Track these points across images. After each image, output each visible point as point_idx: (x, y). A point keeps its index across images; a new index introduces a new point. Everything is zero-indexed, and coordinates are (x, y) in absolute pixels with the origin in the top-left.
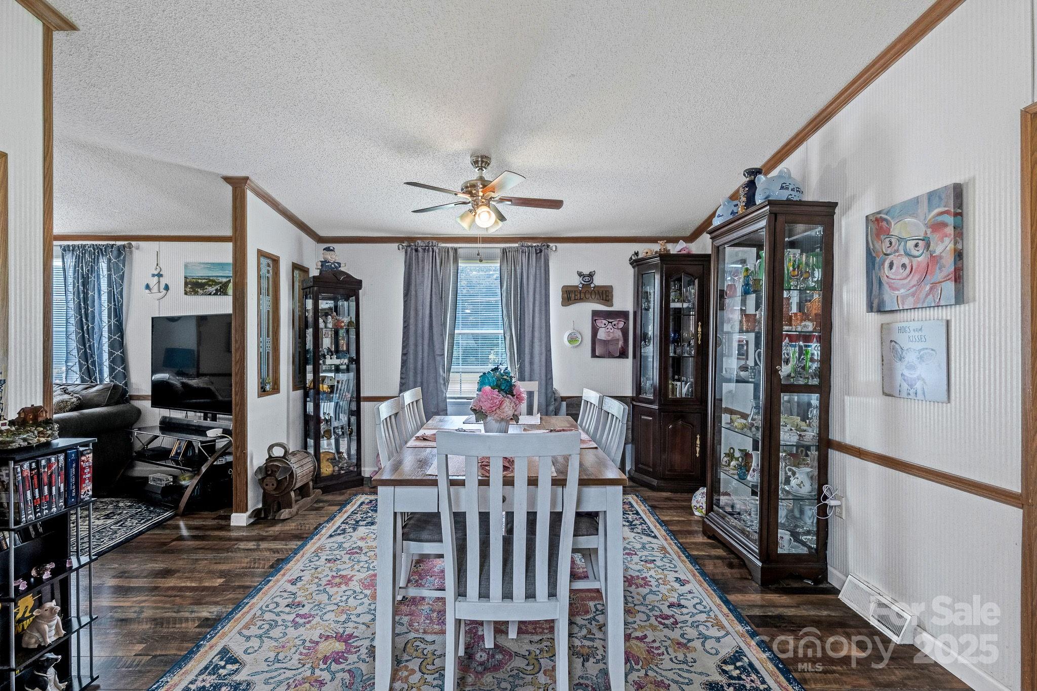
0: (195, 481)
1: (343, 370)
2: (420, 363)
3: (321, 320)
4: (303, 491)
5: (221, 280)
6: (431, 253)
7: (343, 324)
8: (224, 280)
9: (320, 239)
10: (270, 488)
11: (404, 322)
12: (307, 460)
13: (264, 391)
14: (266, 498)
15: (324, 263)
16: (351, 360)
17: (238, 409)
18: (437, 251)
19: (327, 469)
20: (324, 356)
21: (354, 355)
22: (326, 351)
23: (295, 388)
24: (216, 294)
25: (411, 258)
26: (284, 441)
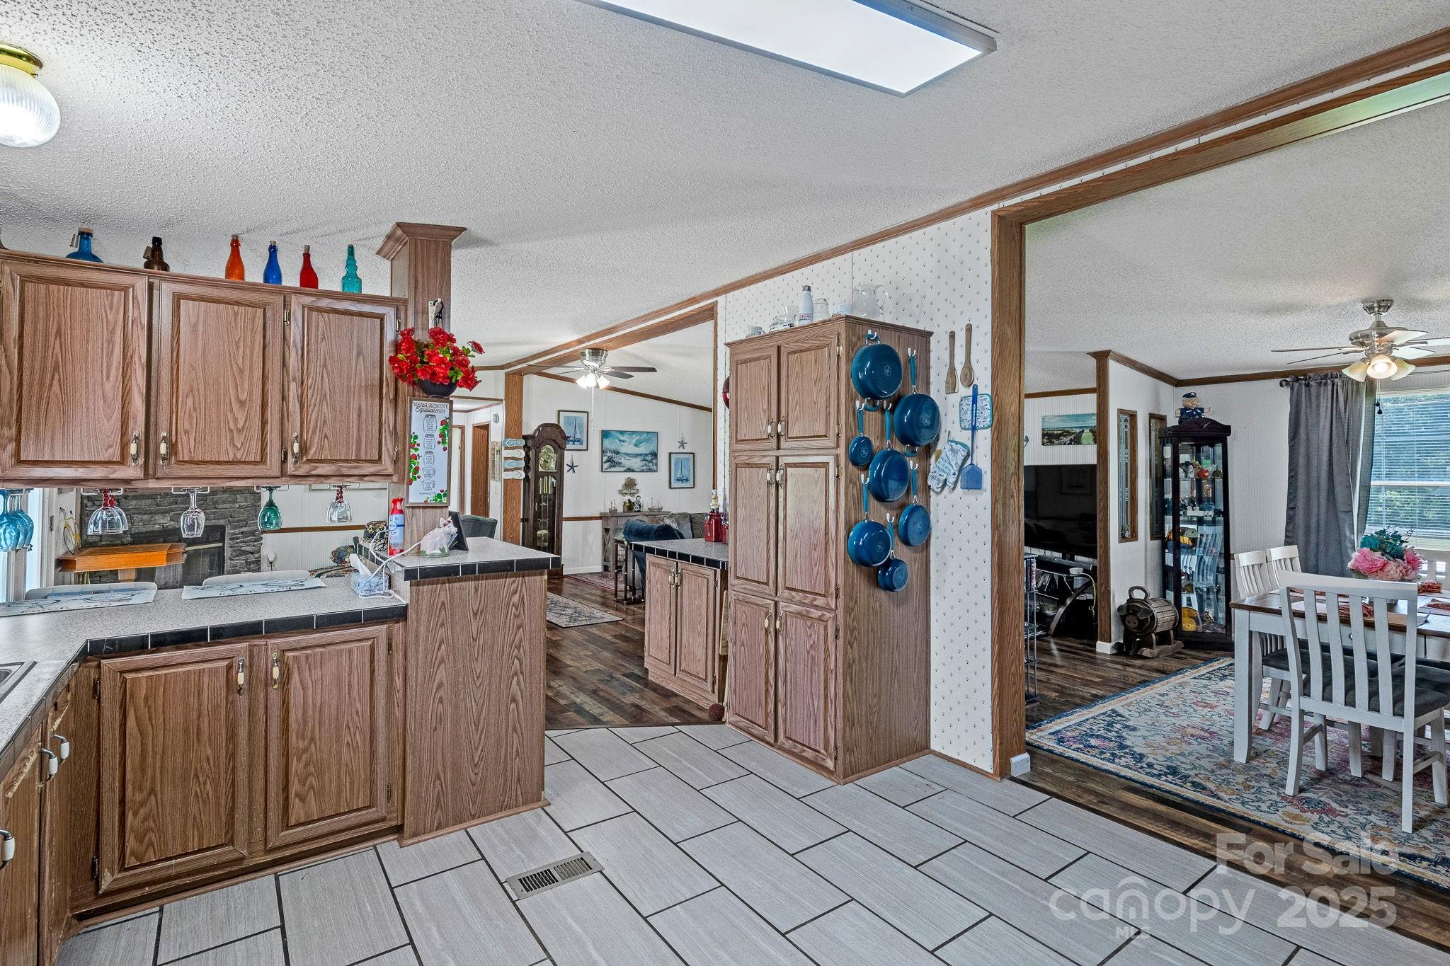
0: (1062, 610)
1: (1209, 522)
2: (1314, 520)
3: (1181, 470)
4: (1164, 638)
5: (1074, 430)
6: (1330, 387)
7: (1207, 474)
8: (1078, 430)
9: (1178, 383)
10: (1131, 625)
11: (1290, 470)
12: (1168, 608)
13: (1124, 537)
14: (1128, 634)
15: (1183, 411)
16: (1217, 513)
17: (1102, 550)
18: (1340, 384)
19: (1189, 626)
20: (1185, 507)
21: (1221, 507)
22: (1186, 502)
23: (1153, 538)
24: (1070, 444)
25: (1299, 395)
26: (1142, 585)
